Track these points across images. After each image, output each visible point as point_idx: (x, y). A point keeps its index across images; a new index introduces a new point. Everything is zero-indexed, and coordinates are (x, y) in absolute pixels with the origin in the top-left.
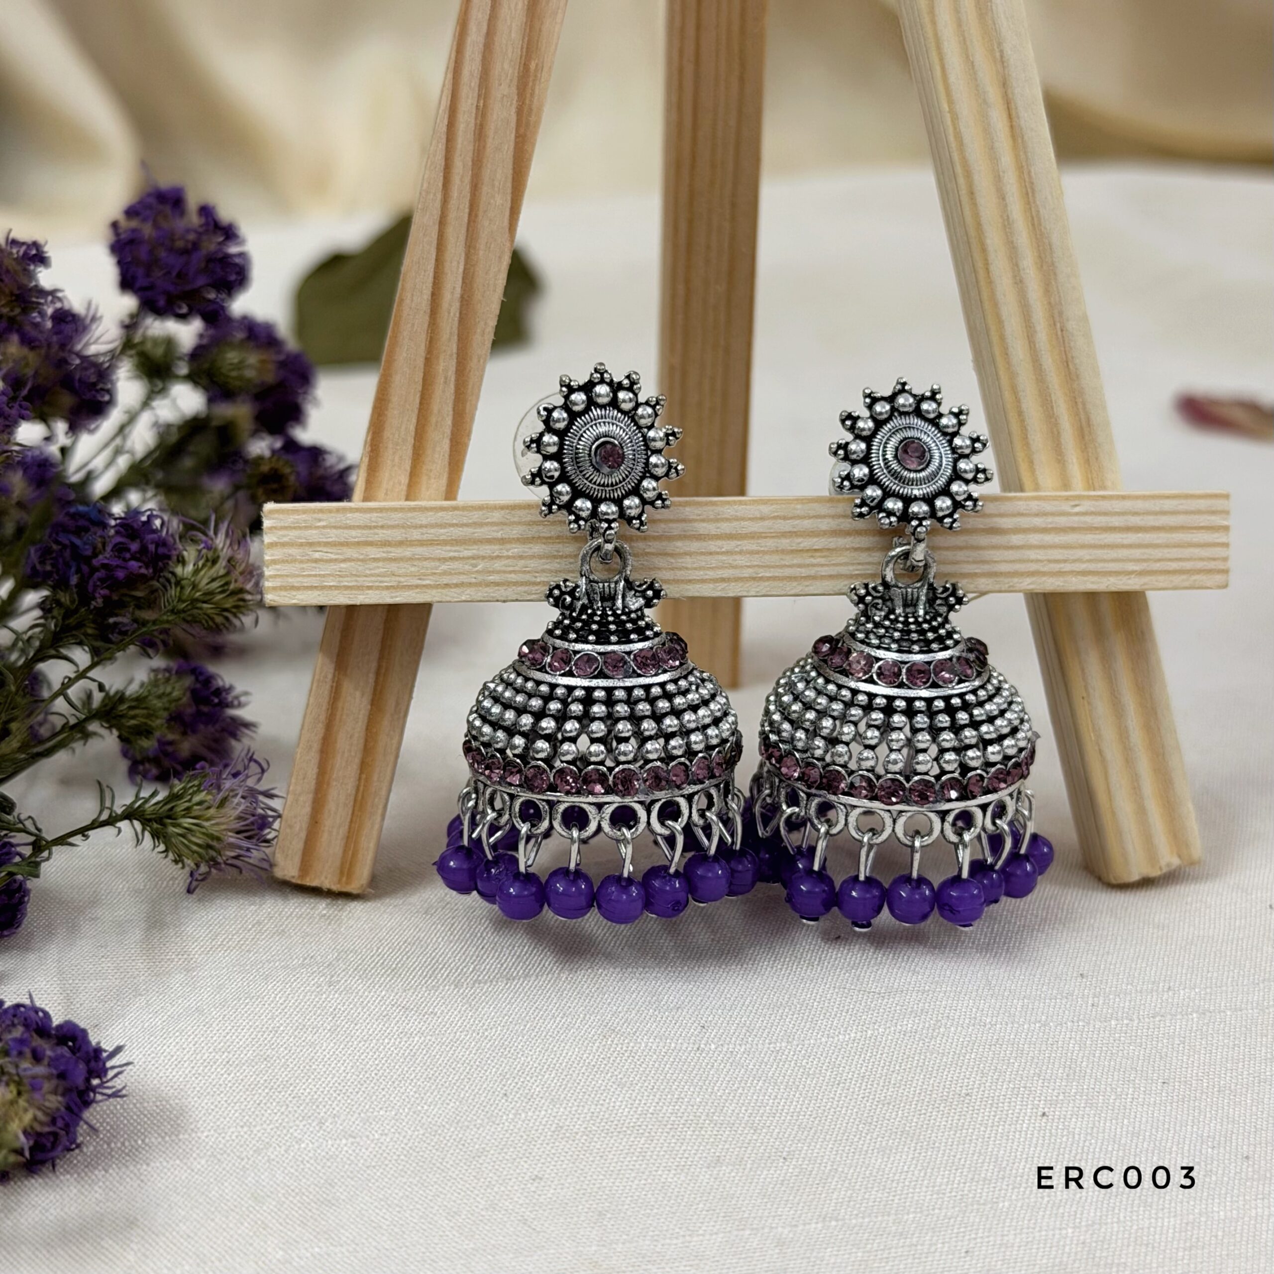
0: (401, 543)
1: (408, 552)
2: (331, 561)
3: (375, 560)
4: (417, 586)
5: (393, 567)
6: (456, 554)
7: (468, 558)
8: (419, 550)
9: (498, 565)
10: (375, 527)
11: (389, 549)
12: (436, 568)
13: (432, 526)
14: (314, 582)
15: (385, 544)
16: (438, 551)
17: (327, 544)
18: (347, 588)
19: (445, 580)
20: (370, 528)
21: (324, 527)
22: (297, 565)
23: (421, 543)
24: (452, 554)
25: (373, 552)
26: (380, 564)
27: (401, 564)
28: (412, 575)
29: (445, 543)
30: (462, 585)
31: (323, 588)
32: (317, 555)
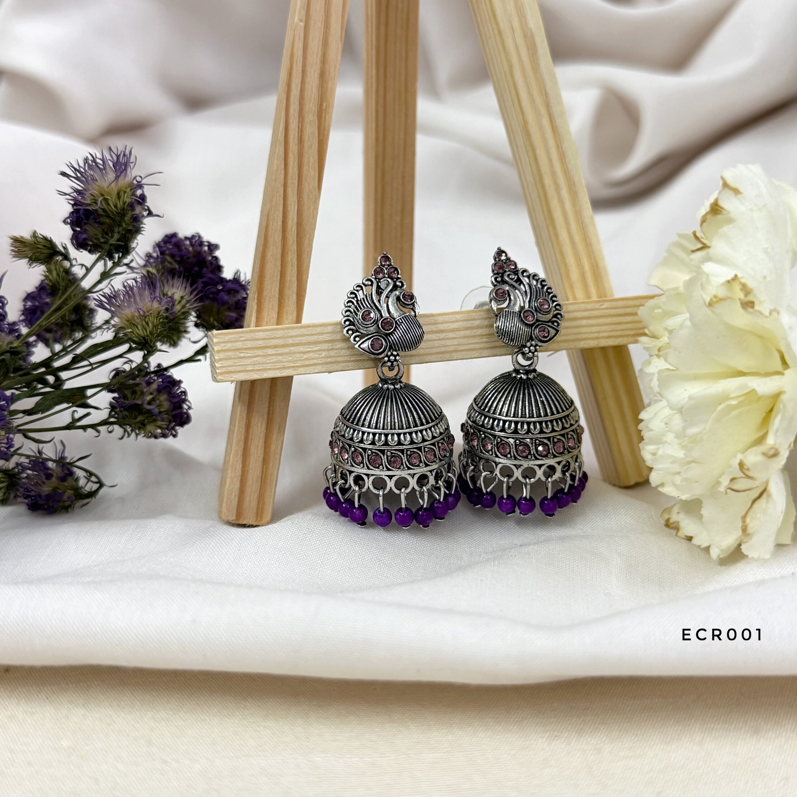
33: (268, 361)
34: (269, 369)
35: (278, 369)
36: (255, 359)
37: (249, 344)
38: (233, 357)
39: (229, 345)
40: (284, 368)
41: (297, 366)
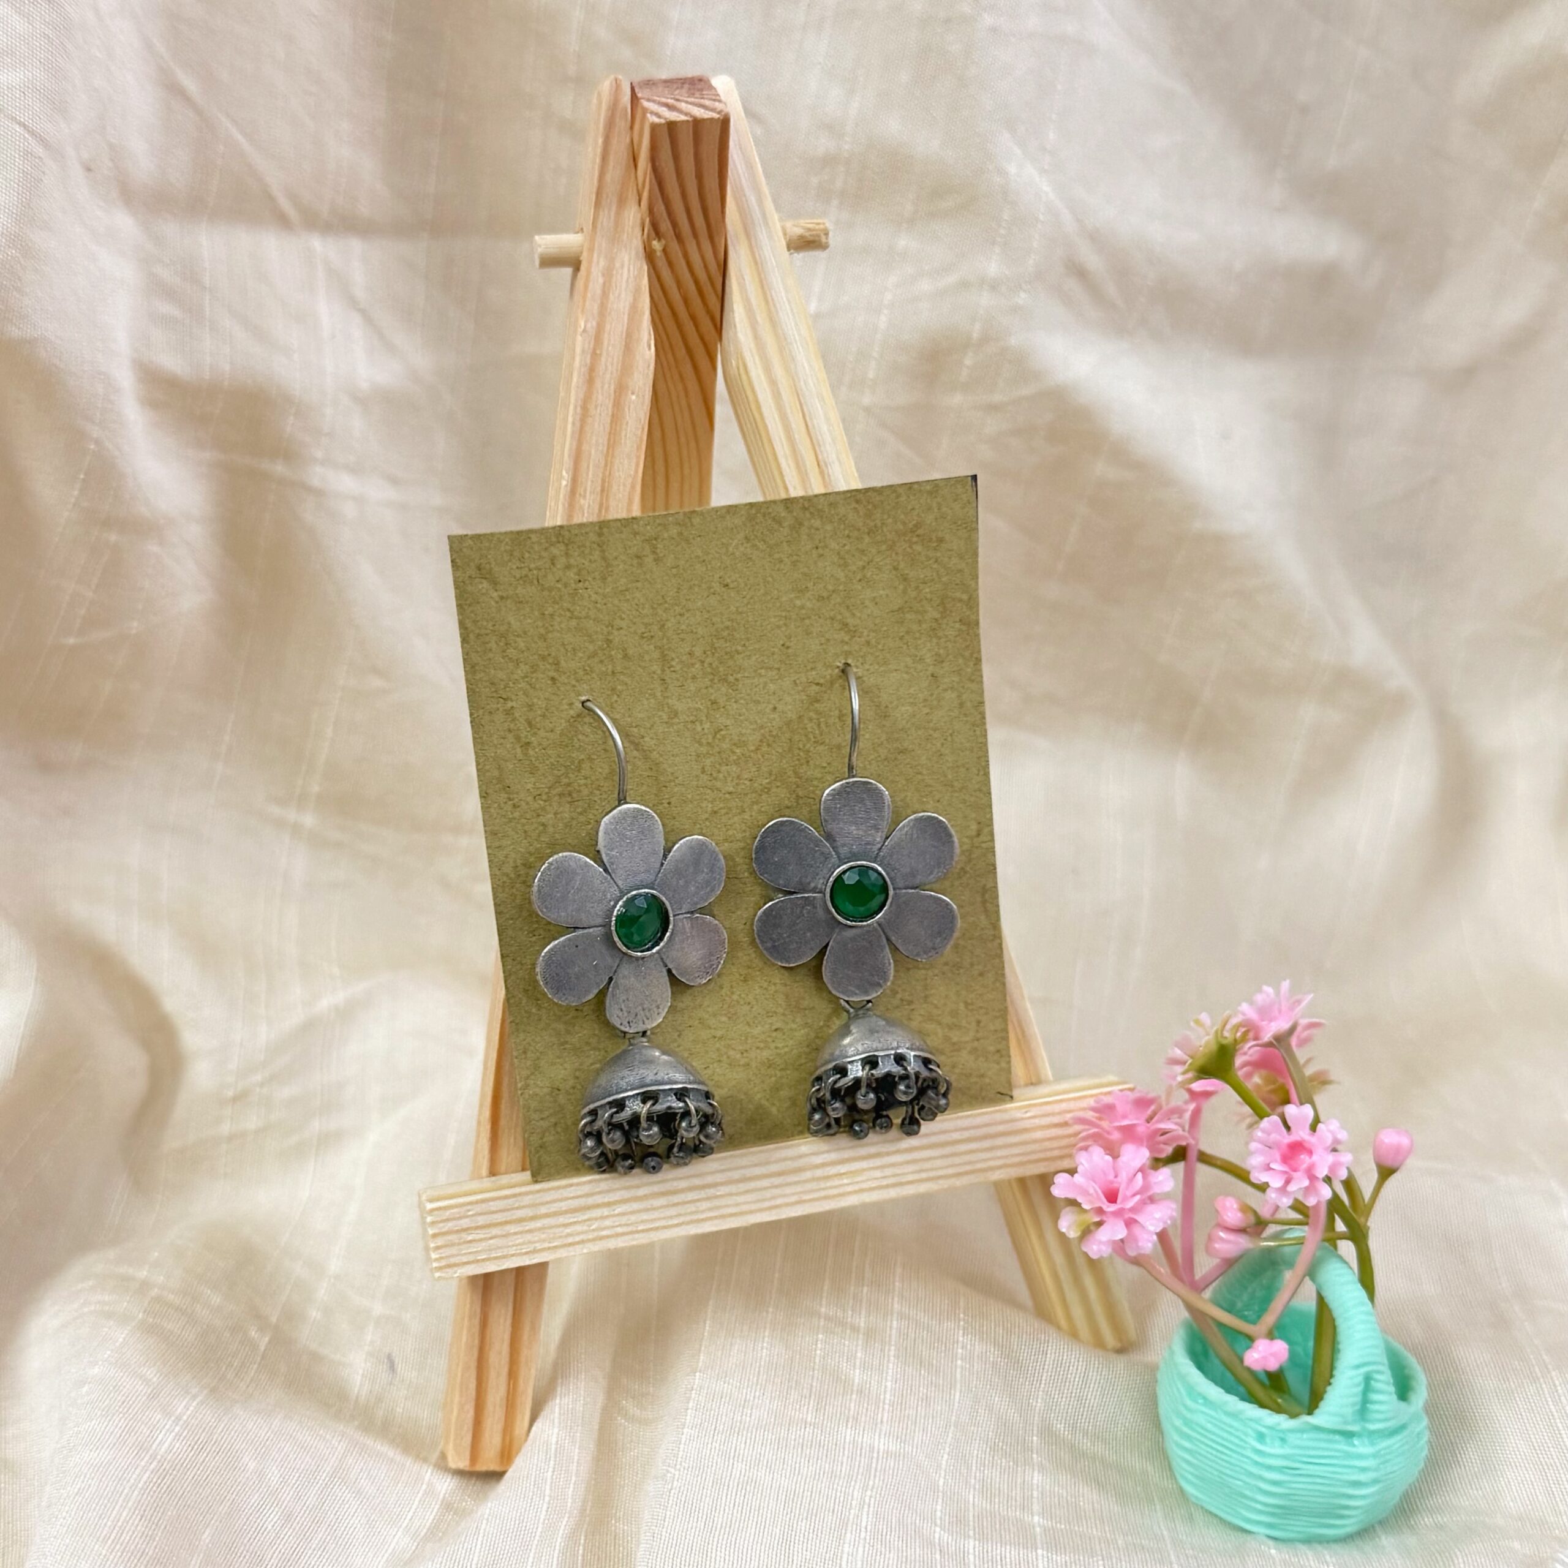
0: (533, 1218)
1: (538, 1224)
2: (481, 1240)
3: (516, 1234)
4: (549, 1248)
5: (528, 1237)
6: (575, 1220)
7: (585, 1221)
8: (546, 1222)
9: (607, 1223)
10: (513, 1209)
11: (525, 1224)
12: (562, 1232)
13: (554, 1201)
14: (471, 1258)
15: (520, 1220)
16: (561, 1220)
17: (477, 1228)
18: (496, 1258)
19: (570, 1240)
20: (508, 1210)
21: (472, 1215)
22: (456, 1247)
23: (547, 1216)
24: (572, 1220)
25: (512, 1229)
26: (519, 1236)
27: (535, 1234)
28: (544, 1241)
29: (566, 1212)
30: (582, 1242)
31: (478, 1261)
32: (470, 1238)
33: (510, 1244)
34: (513, 1255)
35: (526, 1253)
36: (491, 1242)
37: (481, 1220)
38: (457, 1241)
39: (450, 1225)
40: (535, 1251)
41: (556, 1247)
